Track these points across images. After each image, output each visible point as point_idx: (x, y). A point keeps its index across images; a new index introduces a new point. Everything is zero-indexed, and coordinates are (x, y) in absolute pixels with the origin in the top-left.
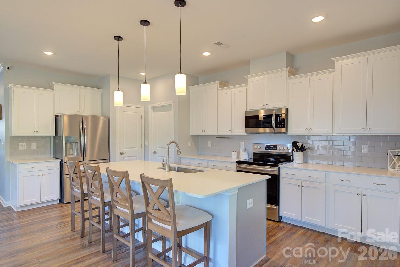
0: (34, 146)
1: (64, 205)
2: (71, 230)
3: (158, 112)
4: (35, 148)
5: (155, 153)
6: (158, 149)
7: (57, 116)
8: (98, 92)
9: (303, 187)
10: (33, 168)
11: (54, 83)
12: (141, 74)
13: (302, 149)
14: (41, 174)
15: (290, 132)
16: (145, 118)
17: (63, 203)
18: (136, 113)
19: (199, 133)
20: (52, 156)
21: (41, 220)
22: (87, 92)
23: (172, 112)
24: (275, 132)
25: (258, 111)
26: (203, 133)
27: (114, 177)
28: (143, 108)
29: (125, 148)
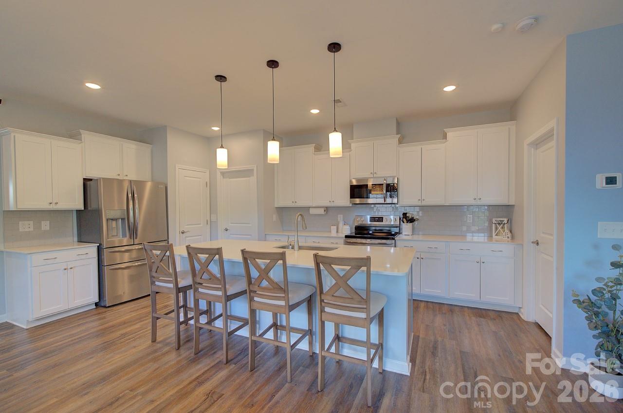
0: (46, 225)
1: (108, 309)
2: (151, 342)
3: (230, 178)
4: (48, 228)
5: (227, 230)
6: (230, 225)
7: (86, 180)
8: (146, 149)
9: (422, 258)
10: (56, 258)
11: (82, 131)
12: (213, 128)
13: (412, 220)
14: (69, 267)
15: (401, 203)
16: (211, 185)
17: (102, 307)
18: (199, 179)
19: (288, 203)
20: (76, 239)
21: (88, 335)
22: (131, 148)
23: (253, 179)
24: (386, 203)
25: (367, 179)
26: (293, 205)
27: (257, 260)
28: (208, 172)
29: (188, 225)
